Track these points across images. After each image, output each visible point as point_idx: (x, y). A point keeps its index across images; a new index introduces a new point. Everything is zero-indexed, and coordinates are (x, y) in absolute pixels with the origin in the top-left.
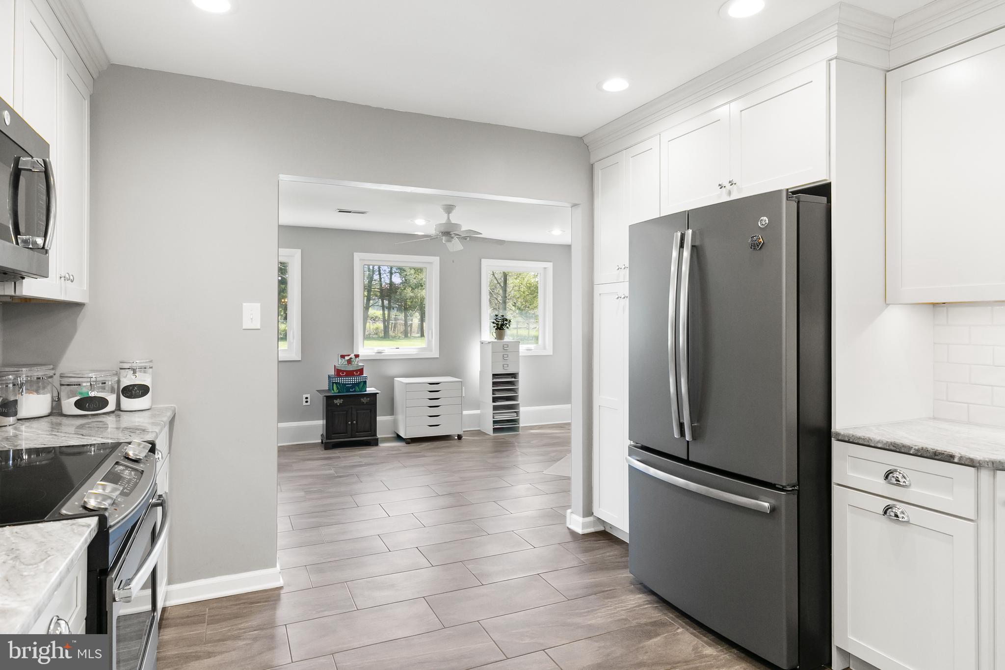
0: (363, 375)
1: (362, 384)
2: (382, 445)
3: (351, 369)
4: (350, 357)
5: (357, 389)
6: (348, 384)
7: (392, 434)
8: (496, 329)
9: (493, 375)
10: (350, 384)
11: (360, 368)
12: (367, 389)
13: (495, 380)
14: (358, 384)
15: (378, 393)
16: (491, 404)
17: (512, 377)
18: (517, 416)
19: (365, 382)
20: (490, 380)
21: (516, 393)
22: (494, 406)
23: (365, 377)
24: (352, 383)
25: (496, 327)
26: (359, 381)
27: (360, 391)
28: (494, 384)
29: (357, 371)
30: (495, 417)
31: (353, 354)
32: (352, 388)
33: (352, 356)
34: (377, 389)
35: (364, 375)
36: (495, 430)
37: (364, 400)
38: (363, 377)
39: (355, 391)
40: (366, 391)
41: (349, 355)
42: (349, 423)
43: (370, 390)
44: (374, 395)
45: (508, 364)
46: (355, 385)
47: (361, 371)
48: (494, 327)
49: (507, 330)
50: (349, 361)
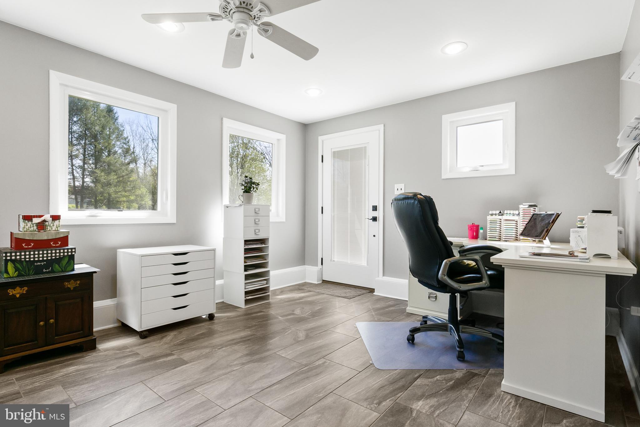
0: (68, 246)
1: (66, 259)
2: (104, 346)
3: (45, 238)
4: (43, 218)
5: (57, 267)
6: (39, 261)
7: (114, 323)
8: (244, 192)
9: (246, 241)
10: (43, 261)
11: (62, 236)
12: (76, 266)
13: (247, 247)
14: (58, 261)
15: (95, 272)
16: (243, 274)
17: (261, 243)
18: (267, 284)
19: (72, 257)
20: (241, 247)
21: (266, 260)
22: (246, 275)
23: (72, 249)
24: (47, 259)
25: (244, 190)
26: (60, 255)
27: (62, 271)
28: (247, 251)
29: (55, 240)
30: (247, 287)
31: (49, 215)
32: (46, 267)
33: (47, 217)
34: (92, 266)
35: (70, 247)
36: (247, 302)
37: (71, 285)
38: (68, 249)
39: (53, 271)
40: (73, 270)
41: (40, 216)
42: (42, 323)
43: (80, 268)
44: (89, 276)
45: (259, 230)
46: (50, 263)
47: (64, 240)
48: (243, 189)
49: (254, 194)
50: (42, 226)
